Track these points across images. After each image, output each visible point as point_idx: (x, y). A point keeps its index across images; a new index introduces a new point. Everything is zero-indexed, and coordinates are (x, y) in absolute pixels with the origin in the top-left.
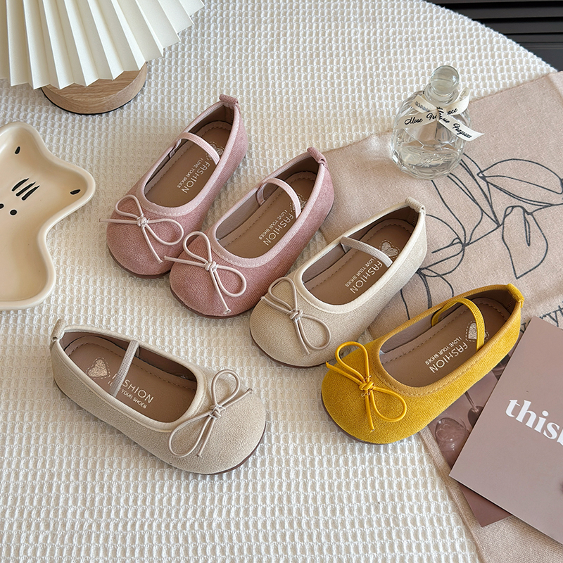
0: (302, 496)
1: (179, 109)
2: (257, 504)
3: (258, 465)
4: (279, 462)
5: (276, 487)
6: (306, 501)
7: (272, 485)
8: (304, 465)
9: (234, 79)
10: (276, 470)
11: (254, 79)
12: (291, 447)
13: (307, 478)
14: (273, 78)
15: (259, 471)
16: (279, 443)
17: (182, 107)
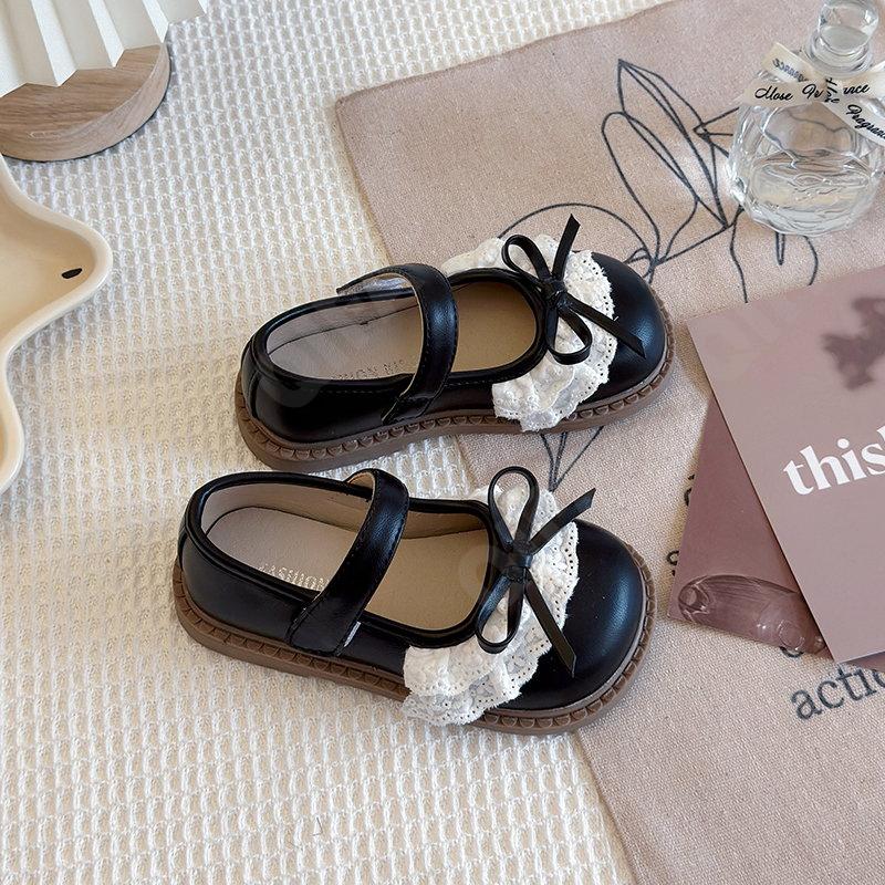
1: (188, 125)
3: (442, 836)
4: (485, 819)
9: (289, 47)
11: (328, 41)
12: (508, 781)
14: (366, 34)
15: (445, 848)
16: (482, 778)
17: (195, 122)
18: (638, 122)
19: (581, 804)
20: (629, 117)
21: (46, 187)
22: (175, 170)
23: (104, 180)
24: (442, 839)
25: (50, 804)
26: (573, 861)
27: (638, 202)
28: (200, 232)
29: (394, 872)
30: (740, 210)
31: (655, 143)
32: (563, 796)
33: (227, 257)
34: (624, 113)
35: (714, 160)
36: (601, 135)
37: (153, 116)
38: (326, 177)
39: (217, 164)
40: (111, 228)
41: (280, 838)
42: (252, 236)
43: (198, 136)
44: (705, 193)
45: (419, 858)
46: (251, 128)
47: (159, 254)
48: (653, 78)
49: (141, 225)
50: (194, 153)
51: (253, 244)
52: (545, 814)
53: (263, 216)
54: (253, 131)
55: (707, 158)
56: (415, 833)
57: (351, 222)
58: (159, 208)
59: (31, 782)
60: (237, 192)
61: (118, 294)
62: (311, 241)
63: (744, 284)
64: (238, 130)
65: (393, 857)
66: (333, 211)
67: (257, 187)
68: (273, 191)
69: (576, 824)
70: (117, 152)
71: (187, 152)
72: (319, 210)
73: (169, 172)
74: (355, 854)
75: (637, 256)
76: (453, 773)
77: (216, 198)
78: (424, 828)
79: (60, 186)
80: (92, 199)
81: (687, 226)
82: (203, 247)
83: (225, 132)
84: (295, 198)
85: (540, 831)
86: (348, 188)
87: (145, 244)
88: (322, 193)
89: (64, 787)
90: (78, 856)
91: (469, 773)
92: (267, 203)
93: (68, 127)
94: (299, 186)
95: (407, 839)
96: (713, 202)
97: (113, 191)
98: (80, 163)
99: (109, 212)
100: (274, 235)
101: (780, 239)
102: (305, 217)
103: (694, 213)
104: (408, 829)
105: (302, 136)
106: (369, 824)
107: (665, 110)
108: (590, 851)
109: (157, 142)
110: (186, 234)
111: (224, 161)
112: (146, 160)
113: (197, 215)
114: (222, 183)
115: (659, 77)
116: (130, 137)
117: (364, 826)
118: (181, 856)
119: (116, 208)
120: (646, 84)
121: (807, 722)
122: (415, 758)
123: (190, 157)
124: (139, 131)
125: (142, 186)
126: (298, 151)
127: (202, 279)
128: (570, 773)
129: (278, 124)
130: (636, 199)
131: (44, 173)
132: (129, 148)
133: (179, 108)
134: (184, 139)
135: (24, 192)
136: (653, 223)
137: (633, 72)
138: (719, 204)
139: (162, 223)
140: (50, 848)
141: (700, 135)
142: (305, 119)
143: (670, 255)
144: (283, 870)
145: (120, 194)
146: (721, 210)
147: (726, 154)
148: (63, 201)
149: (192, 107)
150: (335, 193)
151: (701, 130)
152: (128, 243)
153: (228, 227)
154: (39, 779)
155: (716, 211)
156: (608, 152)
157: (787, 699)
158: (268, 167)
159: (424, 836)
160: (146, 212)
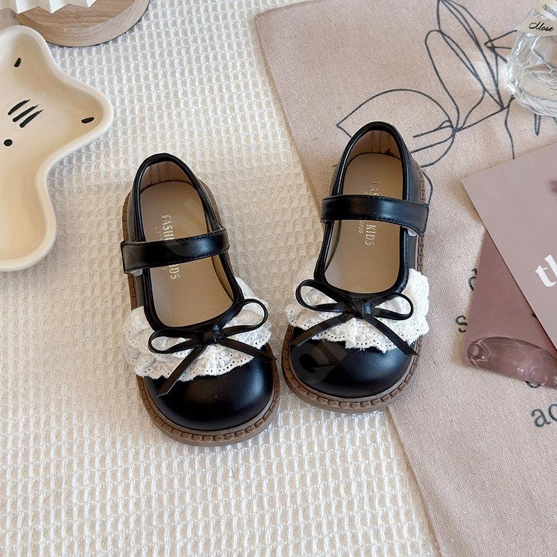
0: (369, 516)
1: (162, 27)
2: (311, 535)
3: (308, 483)
4: (335, 473)
5: (333, 509)
6: (374, 521)
7: (328, 507)
8: (368, 474)
10: (332, 485)
12: (350, 452)
13: (373, 491)
15: (310, 490)
16: (334, 448)
17: (166, 24)
18: (449, 37)
19: (395, 470)
20: (443, 34)
21: (72, 63)
22: (153, 56)
23: (109, 60)
24: (308, 486)
25: (70, 450)
26: (388, 504)
27: (446, 90)
28: (167, 97)
29: (278, 504)
30: (512, 98)
31: (459, 52)
32: (384, 465)
33: (183, 113)
34: (440, 31)
35: (497, 64)
36: (424, 45)
37: (140, 20)
38: (247, 64)
39: (179, 53)
40: (112, 92)
41: (208, 477)
42: (200, 100)
43: (167, 34)
44: (490, 86)
45: (293, 496)
46: (201, 30)
47: (141, 110)
48: (460, 9)
49: (130, 90)
50: (164, 45)
51: (200, 106)
52: (373, 474)
53: (207, 88)
54: (202, 33)
55: (493, 63)
56: (292, 480)
57: (262, 94)
58: (142, 80)
59: (58, 436)
60: (191, 72)
61: (115, 134)
62: (236, 106)
63: (513, 146)
64: (193, 31)
65: (277, 494)
66: (251, 87)
67: (203, 69)
68: (213, 72)
69: (392, 482)
70: (117, 42)
71: (160, 45)
72: (242, 85)
73: (148, 57)
74: (254, 491)
75: (444, 125)
76: (316, 445)
77: (177, 75)
78: (297, 478)
79: (81, 63)
80: (101, 72)
81: (478, 107)
82: (168, 106)
83: (185, 32)
84: (227, 77)
85: (369, 485)
86: (261, 73)
87: (133, 103)
88: (244, 74)
89: (79, 439)
90: (86, 482)
91: (326, 445)
92: (210, 80)
93: (87, 26)
94: (230, 69)
95: (287, 484)
96: (495, 92)
97: (114, 68)
98: (94, 49)
99: (111, 81)
100: (213, 101)
101: (537, 118)
102: (233, 90)
103: (482, 98)
104: (287, 478)
105: (233, 37)
106: (263, 472)
107: (467, 30)
108: (400, 500)
109: (142, 37)
110: (158, 97)
111: (183, 52)
112: (134, 48)
113: (166, 86)
114: (182, 66)
115: (463, 8)
116: (125, 33)
117: (260, 475)
118: (148, 484)
119: (115, 79)
120: (455, 12)
121: (540, 429)
122: (293, 434)
123: (162, 48)
124: (131, 30)
125: (132, 66)
126: (230, 46)
127: (167, 125)
128: (389, 450)
129: (218, 29)
130: (445, 88)
131: (71, 54)
132: (124, 40)
133: (156, 16)
134: (159, 35)
135: (58, 66)
136: (455, 104)
137: (447, 4)
138: (498, 93)
139: (144, 90)
140: (69, 476)
141: (489, 48)
142: (235, 26)
143: (466, 126)
144: (210, 498)
145: (118, 70)
146: (500, 97)
147: (505, 61)
148: (82, 73)
149: (164, 15)
150: (253, 75)
151: (489, 45)
152: (122, 102)
153: (185, 94)
154: (64, 433)
155: (497, 98)
156: (428, 56)
157: (529, 414)
158: (211, 56)
159: (297, 483)
160: (134, 82)
